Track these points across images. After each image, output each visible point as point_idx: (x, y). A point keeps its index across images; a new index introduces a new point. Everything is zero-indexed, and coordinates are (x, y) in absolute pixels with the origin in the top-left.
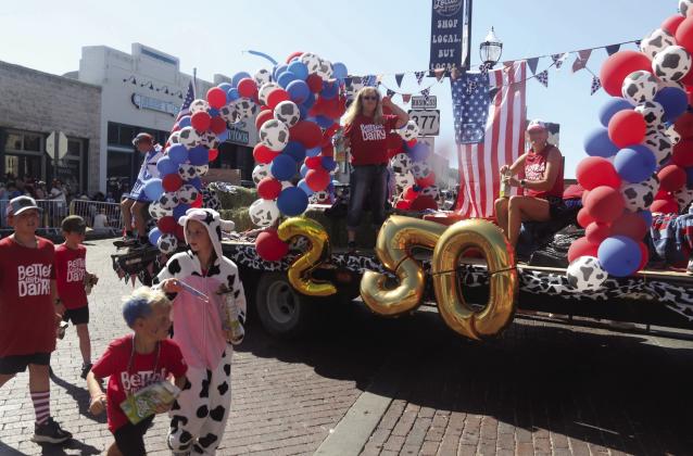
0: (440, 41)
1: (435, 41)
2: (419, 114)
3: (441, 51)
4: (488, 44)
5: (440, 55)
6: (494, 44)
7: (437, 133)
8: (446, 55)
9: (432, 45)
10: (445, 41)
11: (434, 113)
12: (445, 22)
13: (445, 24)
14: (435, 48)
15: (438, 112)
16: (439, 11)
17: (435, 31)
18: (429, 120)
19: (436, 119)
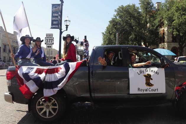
0: (54, 19)
1: (52, 19)
2: (48, 39)
3: (54, 22)
4: (66, 20)
5: (54, 23)
6: (68, 21)
7: (53, 44)
8: (55, 23)
9: (52, 20)
10: (55, 19)
11: (52, 38)
12: (55, 14)
13: (55, 15)
14: (52, 21)
15: (53, 38)
16: (54, 11)
17: (53, 16)
18: (51, 40)
19: (53, 40)
